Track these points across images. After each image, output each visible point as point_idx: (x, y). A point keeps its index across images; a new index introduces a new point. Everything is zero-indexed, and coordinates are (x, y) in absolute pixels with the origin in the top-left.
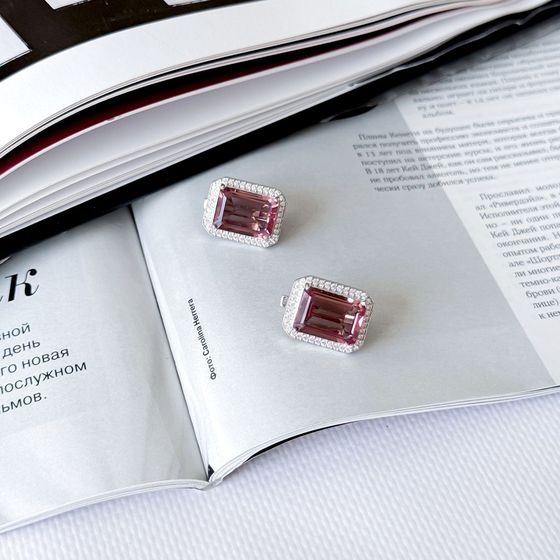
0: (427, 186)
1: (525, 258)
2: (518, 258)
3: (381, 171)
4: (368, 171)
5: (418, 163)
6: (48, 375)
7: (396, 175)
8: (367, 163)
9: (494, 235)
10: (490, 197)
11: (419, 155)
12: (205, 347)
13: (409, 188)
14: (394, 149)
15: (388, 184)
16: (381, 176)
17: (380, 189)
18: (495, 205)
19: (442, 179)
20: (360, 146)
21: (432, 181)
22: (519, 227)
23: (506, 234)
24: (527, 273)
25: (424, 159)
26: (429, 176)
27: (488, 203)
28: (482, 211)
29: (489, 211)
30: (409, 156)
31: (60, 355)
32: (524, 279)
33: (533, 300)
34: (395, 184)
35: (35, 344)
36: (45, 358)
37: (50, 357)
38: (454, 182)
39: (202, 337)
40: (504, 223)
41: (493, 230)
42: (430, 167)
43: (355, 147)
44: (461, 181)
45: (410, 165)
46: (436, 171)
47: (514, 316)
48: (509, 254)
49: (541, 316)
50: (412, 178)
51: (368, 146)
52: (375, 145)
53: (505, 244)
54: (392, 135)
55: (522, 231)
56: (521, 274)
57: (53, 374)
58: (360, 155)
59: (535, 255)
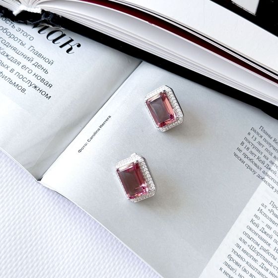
0: (257, 174)
1: (250, 242)
2: (247, 240)
3: (248, 149)
4: (242, 144)
5: (267, 162)
6: (35, 87)
7: (251, 157)
8: (247, 140)
9: (252, 221)
10: (274, 206)
11: (273, 160)
12: (91, 138)
13: (249, 167)
14: (267, 146)
15: (242, 157)
16: (245, 151)
17: (235, 155)
18: (271, 211)
19: (267, 178)
20: (255, 131)
21: (262, 175)
22: (267, 230)
23: (257, 226)
24: (241, 249)
25: (273, 163)
26: (264, 172)
27: (270, 207)
28: (262, 208)
29: (265, 211)
30: (269, 156)
31: (48, 85)
32: (237, 249)
33: (228, 260)
34: (246, 160)
35: (46, 72)
36: (43, 80)
37: (45, 82)
38: (269, 185)
39: (95, 134)
40: (263, 222)
41: (255, 219)
42: (270, 169)
43: (252, 129)
44: (273, 188)
45: (263, 159)
46: (270, 173)
47: (211, 257)
48: (246, 234)
49: (221, 269)
50: (256, 165)
51: (258, 134)
52: (261, 137)
53: (251, 229)
54: (275, 140)
55: (265, 233)
56: (239, 246)
57: (37, 89)
58: (249, 134)
59: (255, 246)
